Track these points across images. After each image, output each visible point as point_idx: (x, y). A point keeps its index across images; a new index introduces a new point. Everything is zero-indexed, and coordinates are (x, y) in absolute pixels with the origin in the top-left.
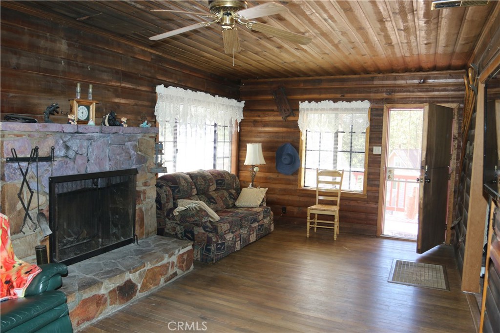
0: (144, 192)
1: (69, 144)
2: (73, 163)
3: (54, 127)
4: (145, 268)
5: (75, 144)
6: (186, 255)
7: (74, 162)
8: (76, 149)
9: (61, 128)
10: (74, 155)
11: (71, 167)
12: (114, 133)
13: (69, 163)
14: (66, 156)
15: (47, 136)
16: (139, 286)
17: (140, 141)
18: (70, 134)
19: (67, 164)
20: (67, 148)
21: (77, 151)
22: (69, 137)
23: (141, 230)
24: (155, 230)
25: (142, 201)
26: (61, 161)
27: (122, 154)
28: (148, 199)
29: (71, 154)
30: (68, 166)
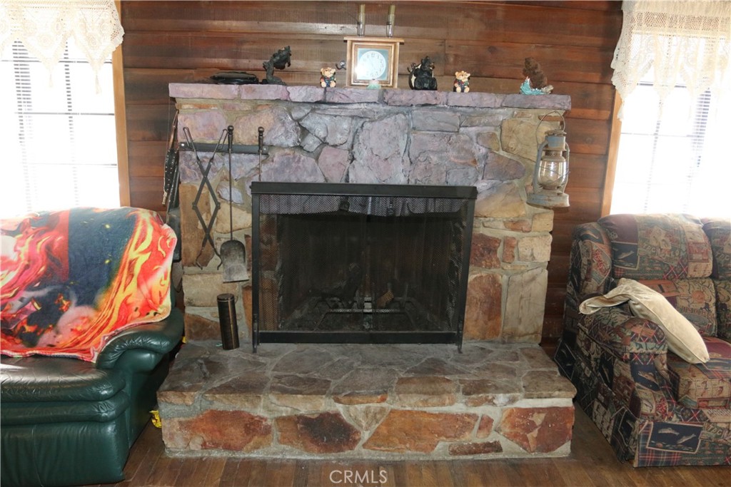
0: (509, 243)
1: (307, 123)
2: (314, 160)
3: (271, 92)
4: (384, 405)
5: (319, 124)
6: (543, 416)
7: (317, 159)
8: (322, 134)
9: (286, 94)
10: (316, 146)
11: (310, 170)
12: (423, 105)
13: (303, 161)
14: (301, 148)
15: (259, 109)
16: (366, 435)
17: (505, 125)
18: (309, 105)
19: (299, 161)
20: (304, 132)
21: (325, 138)
22: (307, 111)
23: (490, 324)
24: (536, 333)
25: (497, 260)
26: (286, 154)
27: (446, 151)
28: (519, 259)
29: (311, 143)
30: (300, 165)
